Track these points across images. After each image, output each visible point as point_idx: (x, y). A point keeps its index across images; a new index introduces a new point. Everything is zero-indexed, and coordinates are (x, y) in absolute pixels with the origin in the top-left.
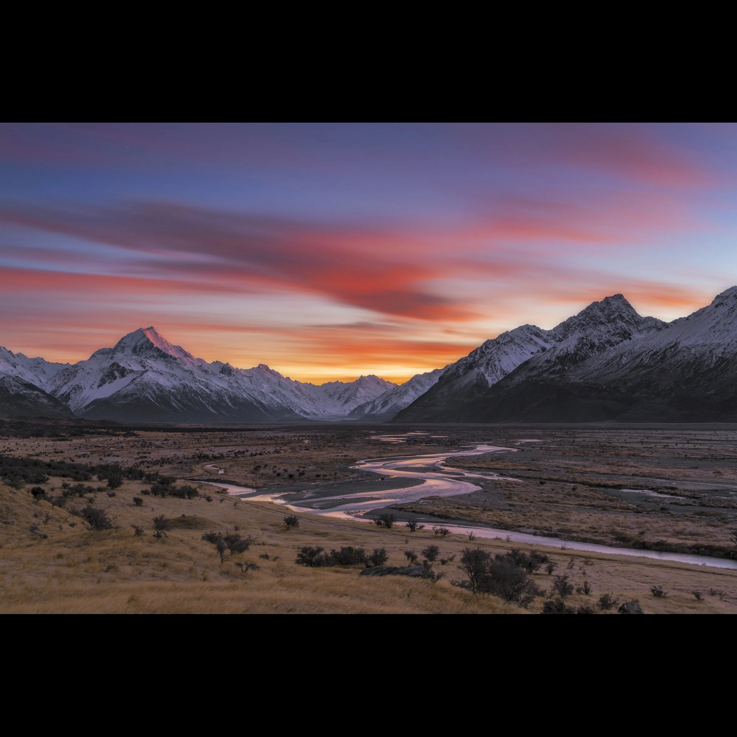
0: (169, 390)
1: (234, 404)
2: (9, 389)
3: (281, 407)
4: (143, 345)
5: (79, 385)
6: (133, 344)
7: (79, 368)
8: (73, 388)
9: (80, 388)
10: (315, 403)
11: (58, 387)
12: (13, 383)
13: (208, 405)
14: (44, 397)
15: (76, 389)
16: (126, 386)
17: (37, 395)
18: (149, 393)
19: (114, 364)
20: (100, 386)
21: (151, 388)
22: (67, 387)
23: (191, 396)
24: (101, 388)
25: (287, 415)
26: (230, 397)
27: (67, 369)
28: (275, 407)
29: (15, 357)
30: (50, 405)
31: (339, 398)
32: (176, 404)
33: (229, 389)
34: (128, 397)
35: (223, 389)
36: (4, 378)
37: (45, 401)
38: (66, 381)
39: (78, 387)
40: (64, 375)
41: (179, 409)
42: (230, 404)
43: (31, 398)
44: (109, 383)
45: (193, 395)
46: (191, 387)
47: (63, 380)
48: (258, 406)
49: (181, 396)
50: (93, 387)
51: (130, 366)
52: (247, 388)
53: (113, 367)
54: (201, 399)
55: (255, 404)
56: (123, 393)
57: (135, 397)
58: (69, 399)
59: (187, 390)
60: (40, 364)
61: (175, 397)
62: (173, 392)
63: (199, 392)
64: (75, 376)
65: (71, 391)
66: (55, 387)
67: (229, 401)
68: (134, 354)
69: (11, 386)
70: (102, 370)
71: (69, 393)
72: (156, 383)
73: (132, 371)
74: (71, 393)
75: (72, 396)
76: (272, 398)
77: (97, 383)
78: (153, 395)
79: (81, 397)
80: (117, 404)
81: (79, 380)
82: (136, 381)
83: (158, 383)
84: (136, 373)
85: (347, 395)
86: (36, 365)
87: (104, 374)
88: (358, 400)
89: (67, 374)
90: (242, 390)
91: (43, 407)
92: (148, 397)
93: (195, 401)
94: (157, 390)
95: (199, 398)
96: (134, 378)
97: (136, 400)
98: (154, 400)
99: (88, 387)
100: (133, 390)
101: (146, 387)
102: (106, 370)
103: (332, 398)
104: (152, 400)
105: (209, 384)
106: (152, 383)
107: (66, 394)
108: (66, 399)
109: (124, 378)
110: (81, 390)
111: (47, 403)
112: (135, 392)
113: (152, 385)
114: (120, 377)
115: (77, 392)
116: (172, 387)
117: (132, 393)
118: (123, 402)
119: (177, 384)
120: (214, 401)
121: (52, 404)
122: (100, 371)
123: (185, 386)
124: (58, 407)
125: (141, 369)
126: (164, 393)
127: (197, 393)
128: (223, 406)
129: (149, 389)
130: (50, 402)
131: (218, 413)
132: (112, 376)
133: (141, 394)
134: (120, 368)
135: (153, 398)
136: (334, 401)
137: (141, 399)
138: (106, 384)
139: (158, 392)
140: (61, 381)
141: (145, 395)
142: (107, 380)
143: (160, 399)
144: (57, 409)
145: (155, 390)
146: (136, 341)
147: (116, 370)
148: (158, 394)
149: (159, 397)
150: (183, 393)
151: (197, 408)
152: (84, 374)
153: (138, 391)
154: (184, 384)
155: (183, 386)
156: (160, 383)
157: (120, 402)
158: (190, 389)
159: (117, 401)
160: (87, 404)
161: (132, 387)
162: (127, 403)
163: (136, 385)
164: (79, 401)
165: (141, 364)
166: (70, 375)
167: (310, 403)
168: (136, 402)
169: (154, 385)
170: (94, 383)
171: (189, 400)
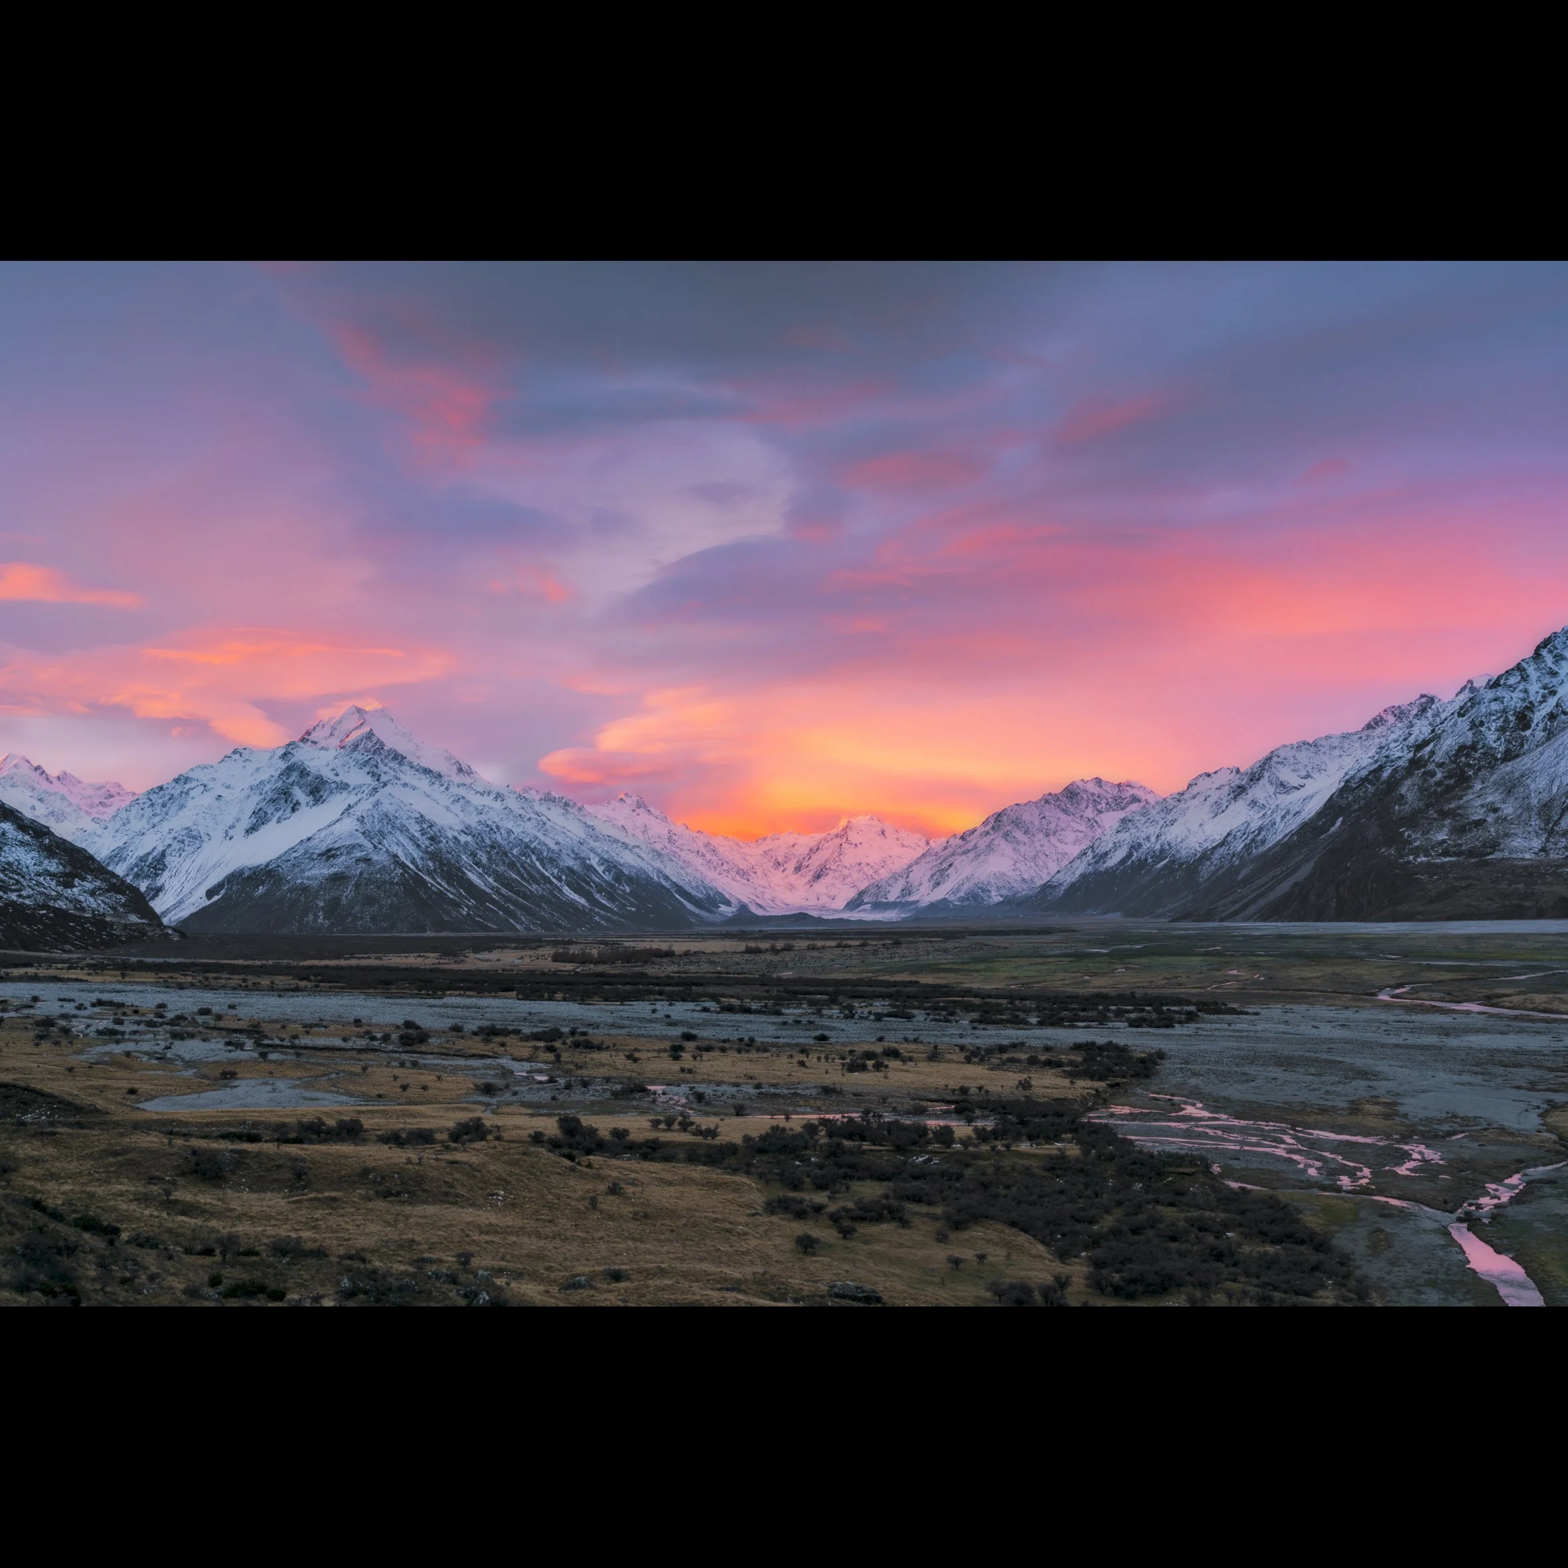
0: (455, 838)
1: (616, 879)
5: (194, 827)
7: (194, 784)
8: (175, 838)
9: (194, 837)
10: (749, 881)
11: (132, 838)
13: (560, 879)
14: (22, 843)
15: (183, 842)
16: (330, 825)
18: (399, 843)
19: (290, 770)
20: (252, 829)
21: (404, 829)
22: (160, 836)
23: (513, 854)
24: (255, 836)
25: (726, 909)
26: (603, 861)
27: (161, 788)
30: (47, 873)
32: (480, 876)
33: (592, 842)
34: (334, 856)
35: (580, 841)
37: (27, 858)
38: (157, 819)
39: (188, 835)
40: (152, 805)
41: (488, 890)
42: (607, 878)
44: (279, 821)
45: (516, 852)
46: (510, 832)
47: (148, 819)
48: (665, 884)
49: (488, 853)
50: (231, 833)
51: (337, 775)
53: (289, 776)
54: (538, 863)
55: (656, 879)
56: (322, 844)
57: (359, 855)
58: (163, 870)
59: (499, 838)
61: (473, 855)
62: (467, 843)
63: (529, 844)
64: (182, 807)
65: (170, 845)
66: (123, 838)
67: (604, 871)
70: (257, 786)
71: (164, 851)
72: (418, 815)
73: (344, 787)
74: (168, 851)
75: (173, 859)
77: (246, 823)
78: (411, 849)
79: (197, 864)
80: (303, 878)
81: (194, 817)
82: (359, 810)
83: (422, 816)
84: (354, 792)
85: (815, 862)
86: (103, 800)
87: (262, 797)
88: (846, 872)
89: (161, 801)
90: (620, 845)
91: (12, 882)
92: (396, 856)
93: (525, 869)
94: (423, 835)
95: (531, 860)
96: (349, 805)
97: (362, 865)
98: (417, 867)
99: (218, 835)
100: (351, 835)
101: (390, 826)
102: (268, 786)
103: (782, 868)
104: (411, 866)
105: (547, 826)
106: (405, 817)
107: (154, 854)
108: (154, 868)
109: (321, 807)
110: (197, 842)
111: (35, 864)
112: (357, 842)
113: (406, 822)
114: (311, 803)
115: (187, 848)
116: (462, 827)
117: (347, 843)
118: (322, 871)
119: (473, 820)
120: (570, 870)
121: (53, 866)
122: (252, 789)
123: (492, 829)
124: (76, 881)
125: (369, 780)
126: (442, 845)
127: (527, 849)
128: (594, 882)
129: (398, 833)
130: (46, 862)
131: (588, 901)
132: (286, 801)
133: (375, 847)
134: (310, 778)
135: (413, 861)
136: (787, 876)
137: (377, 861)
138: (270, 824)
139: (424, 842)
140: (145, 820)
141: (387, 850)
142: (272, 814)
143: (434, 863)
144: (72, 886)
145: (417, 835)
146: (342, 736)
147: (298, 783)
148: (427, 847)
149: (430, 859)
150: (493, 847)
151: (534, 888)
152: (208, 799)
153: (365, 837)
154: (489, 823)
155: (488, 829)
156: (427, 817)
157: (313, 872)
158: (505, 835)
159: (303, 871)
160: (215, 883)
161: (349, 826)
162: (336, 874)
163: (361, 820)
164: (193, 874)
165: (367, 769)
166: (169, 805)
167: (740, 879)
168: (361, 873)
169: (413, 821)
170: (236, 824)
171: (512, 865)
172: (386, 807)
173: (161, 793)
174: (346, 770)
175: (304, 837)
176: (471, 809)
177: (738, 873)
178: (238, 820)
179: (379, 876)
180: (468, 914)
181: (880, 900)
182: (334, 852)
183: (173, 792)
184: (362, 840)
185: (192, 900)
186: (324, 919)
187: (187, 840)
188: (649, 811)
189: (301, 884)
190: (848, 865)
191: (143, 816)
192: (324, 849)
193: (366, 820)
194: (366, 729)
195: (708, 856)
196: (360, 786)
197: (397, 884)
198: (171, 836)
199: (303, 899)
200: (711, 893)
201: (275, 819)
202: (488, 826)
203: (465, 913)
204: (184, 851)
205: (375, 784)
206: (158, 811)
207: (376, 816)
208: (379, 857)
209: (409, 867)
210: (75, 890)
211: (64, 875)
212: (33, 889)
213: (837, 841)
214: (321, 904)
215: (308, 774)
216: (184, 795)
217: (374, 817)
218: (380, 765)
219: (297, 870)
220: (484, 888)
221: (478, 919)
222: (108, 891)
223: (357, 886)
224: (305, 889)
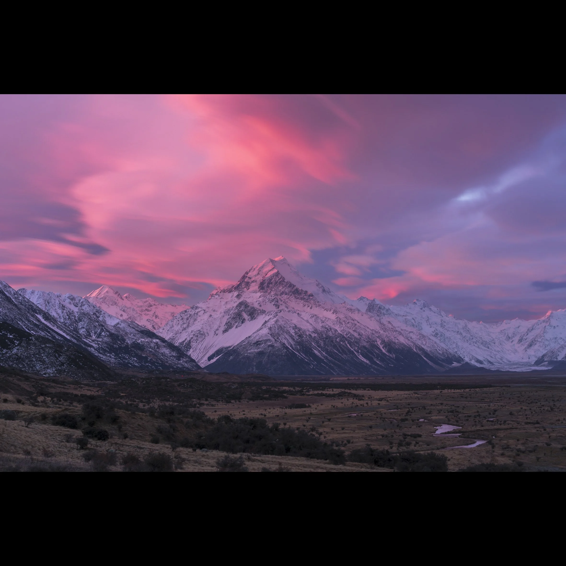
0: (310, 335)
1: (389, 351)
2: (125, 338)
3: (447, 353)
4: (271, 280)
5: (202, 330)
6: (259, 279)
7: (200, 310)
8: (194, 335)
9: (202, 334)
10: (488, 348)
11: (176, 334)
12: (128, 330)
13: (358, 352)
14: (164, 346)
15: (197, 336)
16: (257, 331)
17: (157, 343)
18: (285, 338)
19: (241, 304)
20: (225, 331)
21: (288, 332)
22: (187, 333)
23: (336, 341)
24: (226, 334)
25: (455, 364)
26: (383, 342)
28: (439, 354)
29: (123, 300)
30: (173, 356)
31: (520, 341)
32: (319, 352)
33: (382, 332)
34: (260, 344)
35: (374, 332)
36: (118, 324)
37: (167, 351)
38: (185, 326)
39: (200, 333)
40: (182, 319)
41: (322, 358)
42: (384, 351)
43: (150, 347)
44: (236, 327)
45: (338, 340)
46: (336, 331)
47: (181, 325)
48: (420, 352)
49: (324, 341)
50: (217, 332)
51: (260, 306)
52: (402, 330)
53: (240, 307)
54: (348, 345)
55: (415, 350)
56: (255, 339)
57: (269, 344)
58: (190, 348)
59: (330, 334)
60: (151, 306)
61: (317, 342)
62: (315, 337)
63: (345, 336)
64: (195, 320)
65: (192, 338)
66: (172, 334)
67: (383, 348)
68: (261, 290)
69: (126, 333)
70: (227, 312)
71: (190, 340)
72: (294, 326)
73: (263, 312)
74: (192, 340)
75: (194, 344)
76: (435, 343)
77: (222, 328)
78: (291, 341)
79: (203, 346)
80: (247, 353)
81: (201, 326)
82: (269, 324)
83: (296, 326)
84: (268, 314)
85: (531, 336)
86: (147, 308)
87: (230, 316)
88: (547, 343)
89: (186, 317)
90: (397, 333)
91: (165, 359)
92: (284, 344)
93: (341, 348)
94: (295, 334)
95: (345, 344)
96: (266, 321)
97: (270, 348)
98: (293, 348)
99: (212, 333)
100: (266, 336)
101: (282, 331)
102: (232, 312)
103: (511, 340)
104: (290, 348)
105: (356, 326)
106: (288, 326)
107: (186, 341)
108: (186, 347)
109: (254, 321)
110: (203, 336)
111: (169, 353)
112: (268, 338)
113: (289, 329)
114: (250, 319)
115: (199, 339)
116: (313, 330)
117: (265, 339)
118: (255, 350)
119: (319, 326)
120: (364, 347)
121: (174, 354)
122: (225, 313)
123: (328, 329)
124: (181, 359)
125: (274, 309)
126: (304, 338)
127: (343, 338)
128: (375, 353)
129: (285, 334)
130: (172, 352)
131: (370, 362)
132: (239, 318)
133: (276, 340)
134: (249, 308)
135: (291, 346)
136: (514, 345)
137: (276, 346)
138: (233, 328)
139: (296, 337)
140: (179, 326)
141: (281, 341)
142: (234, 324)
143: (300, 347)
144: (180, 360)
145: (293, 334)
146: (264, 275)
147: (244, 311)
148: (297, 339)
149: (298, 345)
150: (327, 338)
151: (344, 356)
152: (206, 317)
153: (272, 336)
154: (327, 327)
155: (326, 329)
156: (298, 326)
157: (251, 351)
158: (334, 332)
159: (247, 350)
160: (211, 354)
161: (265, 331)
162: (260, 351)
163: (270, 329)
164: (202, 350)
165: (273, 303)
166: (189, 319)
167: (483, 347)
168: (270, 351)
169: (292, 328)
170: (219, 328)
171: (335, 346)
172: (281, 323)
173: (186, 313)
174: (265, 304)
175: (248, 336)
176: (319, 320)
177: (482, 343)
178: (220, 327)
179: (277, 352)
180: (313, 368)
181: (553, 359)
182: (259, 343)
183: (191, 313)
184: (270, 337)
185: (202, 361)
186: (256, 370)
187: (199, 335)
188: (430, 309)
189: (247, 355)
190: (549, 339)
191: (179, 324)
192: (255, 341)
193: (272, 329)
194: (275, 271)
195: (464, 334)
196: (270, 312)
197: (284, 356)
198: (192, 334)
199: (247, 362)
200: (450, 356)
201: (235, 326)
202: (326, 328)
203: (312, 367)
204: (198, 340)
205: (276, 310)
206: (185, 322)
207: (276, 327)
208: (277, 345)
209: (289, 348)
210: (181, 361)
211: (178, 357)
212: (171, 361)
213: (544, 324)
214: (255, 364)
215: (248, 306)
216: (196, 315)
217: (275, 327)
218: (279, 301)
219: (245, 350)
220: (321, 357)
221: (317, 370)
222: (190, 361)
223: (268, 356)
224: (248, 358)
